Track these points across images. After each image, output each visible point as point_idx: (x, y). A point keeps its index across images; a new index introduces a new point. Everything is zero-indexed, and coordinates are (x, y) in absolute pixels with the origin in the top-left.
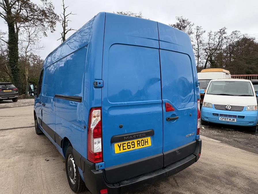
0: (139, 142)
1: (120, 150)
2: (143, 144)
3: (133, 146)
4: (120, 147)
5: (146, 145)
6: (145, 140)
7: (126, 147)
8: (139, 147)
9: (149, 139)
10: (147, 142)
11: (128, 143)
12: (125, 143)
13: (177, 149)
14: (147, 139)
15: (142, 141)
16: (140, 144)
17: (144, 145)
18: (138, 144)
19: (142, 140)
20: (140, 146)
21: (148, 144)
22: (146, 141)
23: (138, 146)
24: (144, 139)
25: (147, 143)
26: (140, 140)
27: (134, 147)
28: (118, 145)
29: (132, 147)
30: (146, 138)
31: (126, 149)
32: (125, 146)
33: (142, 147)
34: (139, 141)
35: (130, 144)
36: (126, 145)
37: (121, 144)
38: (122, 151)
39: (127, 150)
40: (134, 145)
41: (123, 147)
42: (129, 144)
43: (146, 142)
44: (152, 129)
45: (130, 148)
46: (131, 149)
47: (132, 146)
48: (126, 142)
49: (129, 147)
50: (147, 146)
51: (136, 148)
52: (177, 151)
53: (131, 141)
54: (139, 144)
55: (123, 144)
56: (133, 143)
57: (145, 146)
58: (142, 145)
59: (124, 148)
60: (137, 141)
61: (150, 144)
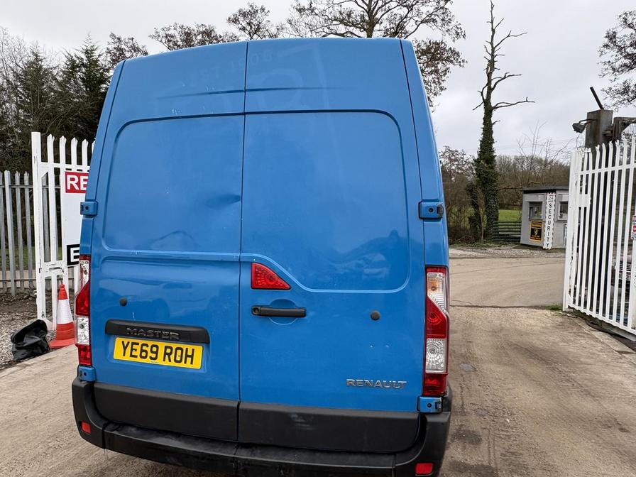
0: (168, 351)
1: (124, 355)
2: (178, 359)
3: (154, 356)
4: (125, 348)
5: (185, 362)
6: (187, 349)
7: (138, 353)
8: (167, 363)
9: (198, 350)
10: (192, 356)
11: (143, 345)
12: (138, 344)
13: (297, 411)
14: (193, 350)
15: (179, 352)
16: (172, 357)
17: (180, 362)
18: (165, 353)
19: (177, 349)
20: (170, 361)
21: (192, 363)
22: (189, 353)
23: (164, 360)
24: (184, 347)
25: (189, 359)
26: (174, 346)
27: (156, 358)
28: (123, 342)
29: (151, 358)
30: (190, 347)
31: (136, 356)
32: (136, 350)
33: (173, 364)
34: (171, 348)
35: (148, 349)
36: (138, 348)
37: (128, 343)
38: (127, 358)
39: (139, 360)
40: (156, 353)
41: (132, 349)
42: (144, 348)
43: (189, 356)
44: (201, 325)
45: (145, 357)
46: (148, 361)
47: (150, 354)
48: (141, 342)
49: (144, 354)
50: (188, 365)
51: (160, 361)
52: (296, 416)
53: (150, 343)
54: (169, 355)
55: (133, 344)
56: (154, 349)
57: (182, 365)
58: (175, 361)
59: (134, 353)
60: (166, 347)
61: (197, 364)
